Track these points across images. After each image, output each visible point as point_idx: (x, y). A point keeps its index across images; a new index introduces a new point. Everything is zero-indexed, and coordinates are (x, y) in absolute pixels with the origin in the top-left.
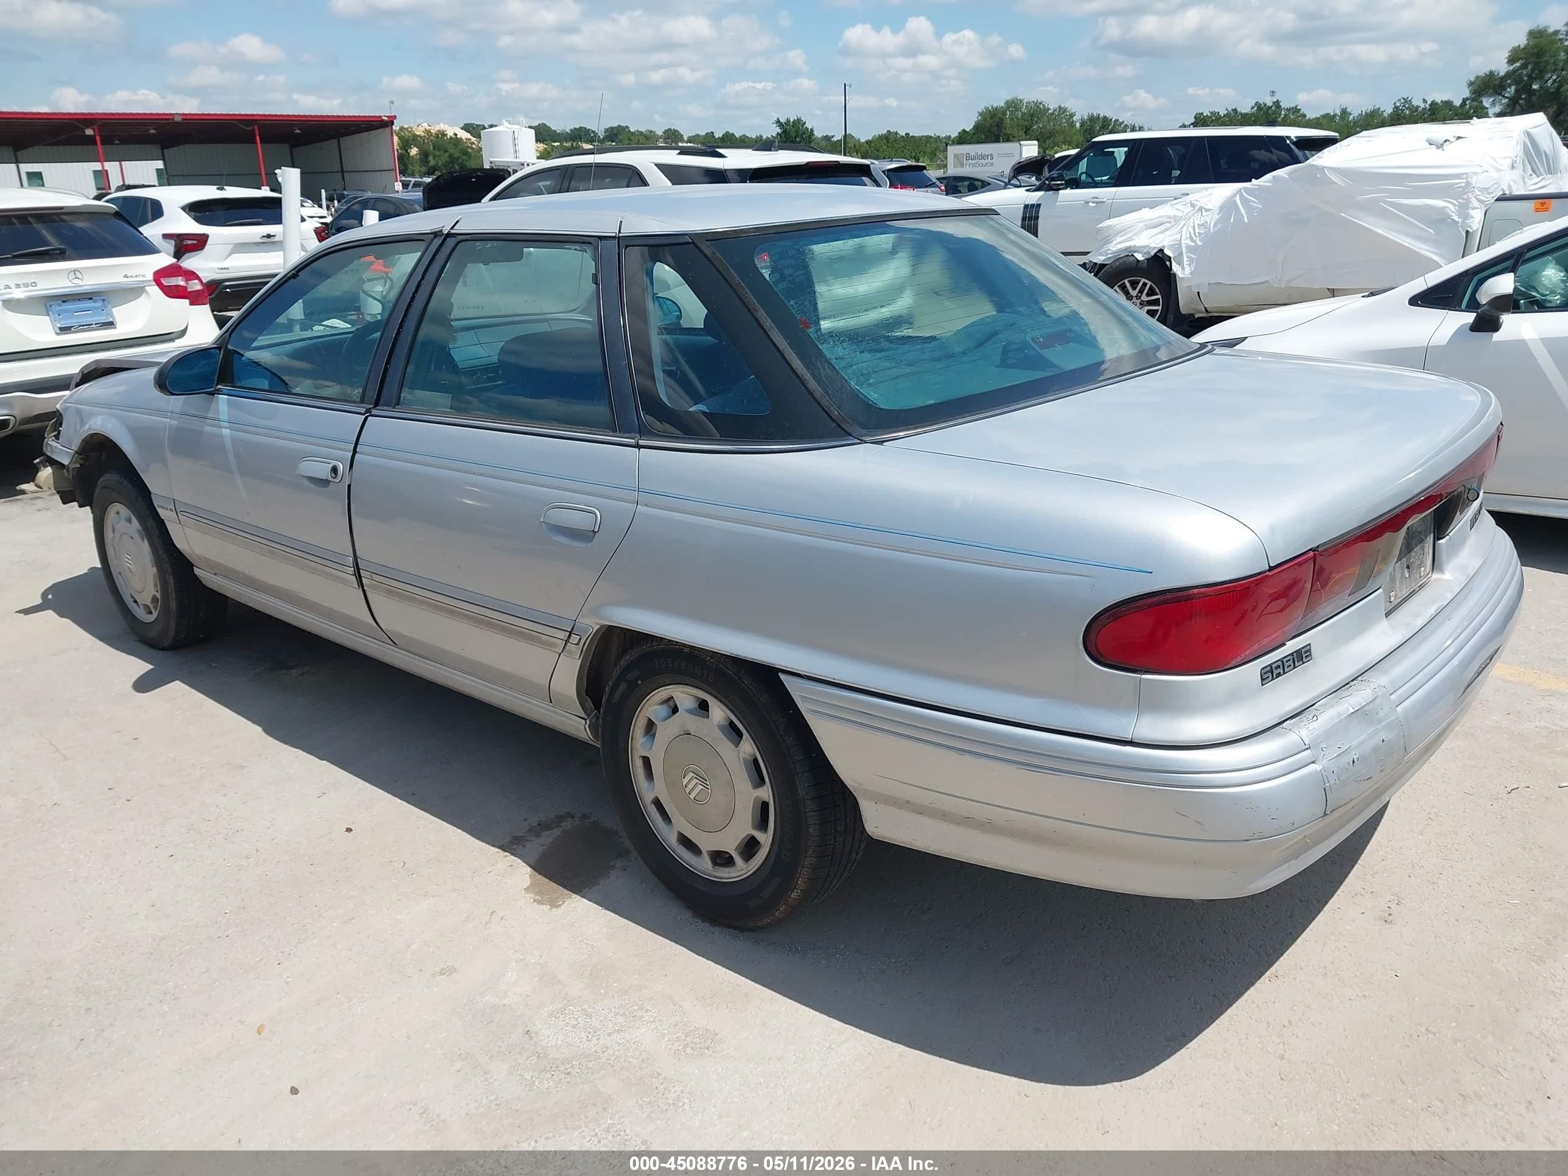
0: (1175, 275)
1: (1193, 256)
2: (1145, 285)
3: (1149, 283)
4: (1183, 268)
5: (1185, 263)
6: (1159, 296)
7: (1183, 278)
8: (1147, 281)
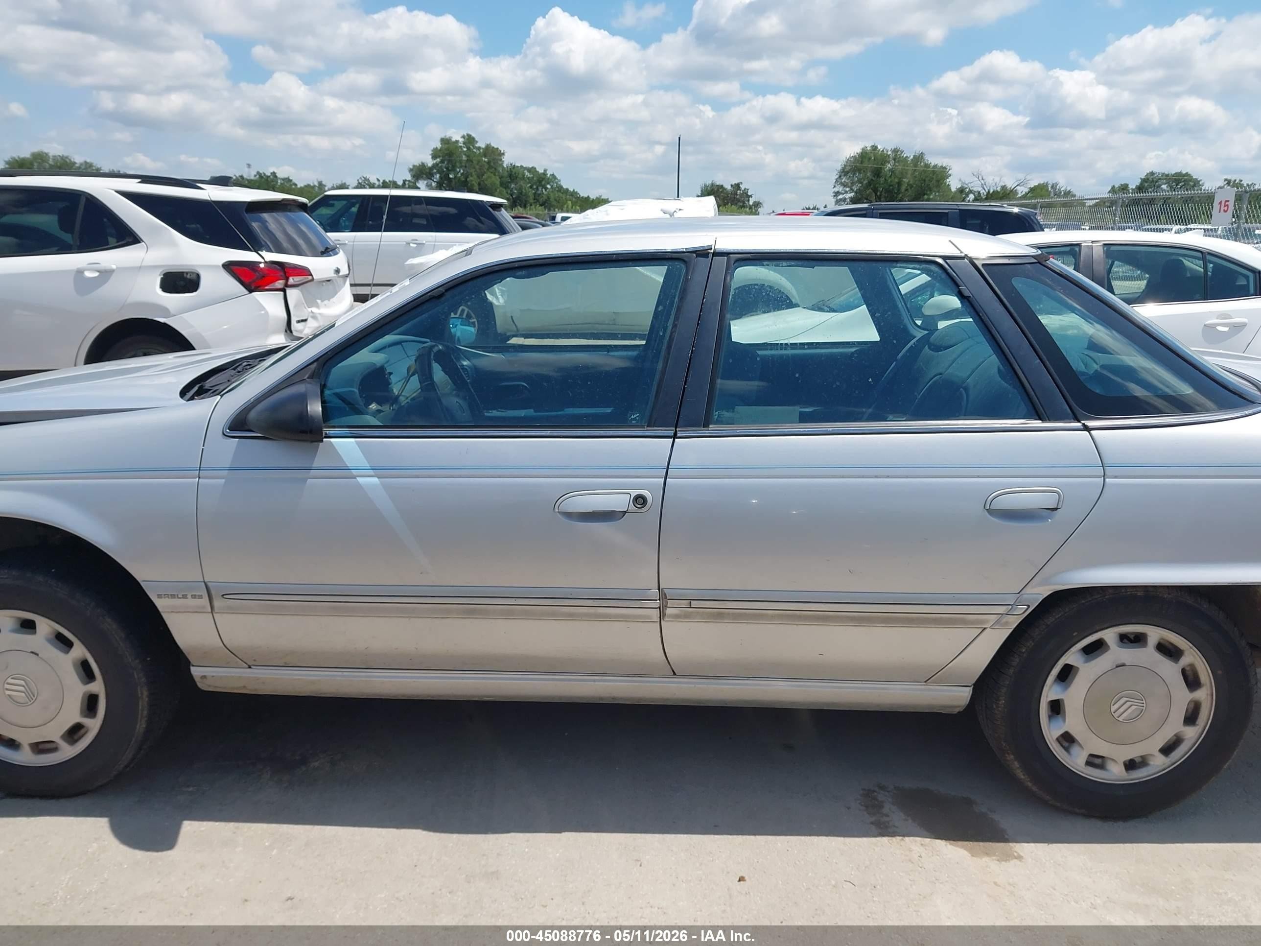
0: (491, 304)
1: (504, 289)
2: (463, 311)
3: (466, 310)
4: (497, 298)
5: (498, 294)
6: (475, 320)
7: (497, 306)
8: (464, 308)
